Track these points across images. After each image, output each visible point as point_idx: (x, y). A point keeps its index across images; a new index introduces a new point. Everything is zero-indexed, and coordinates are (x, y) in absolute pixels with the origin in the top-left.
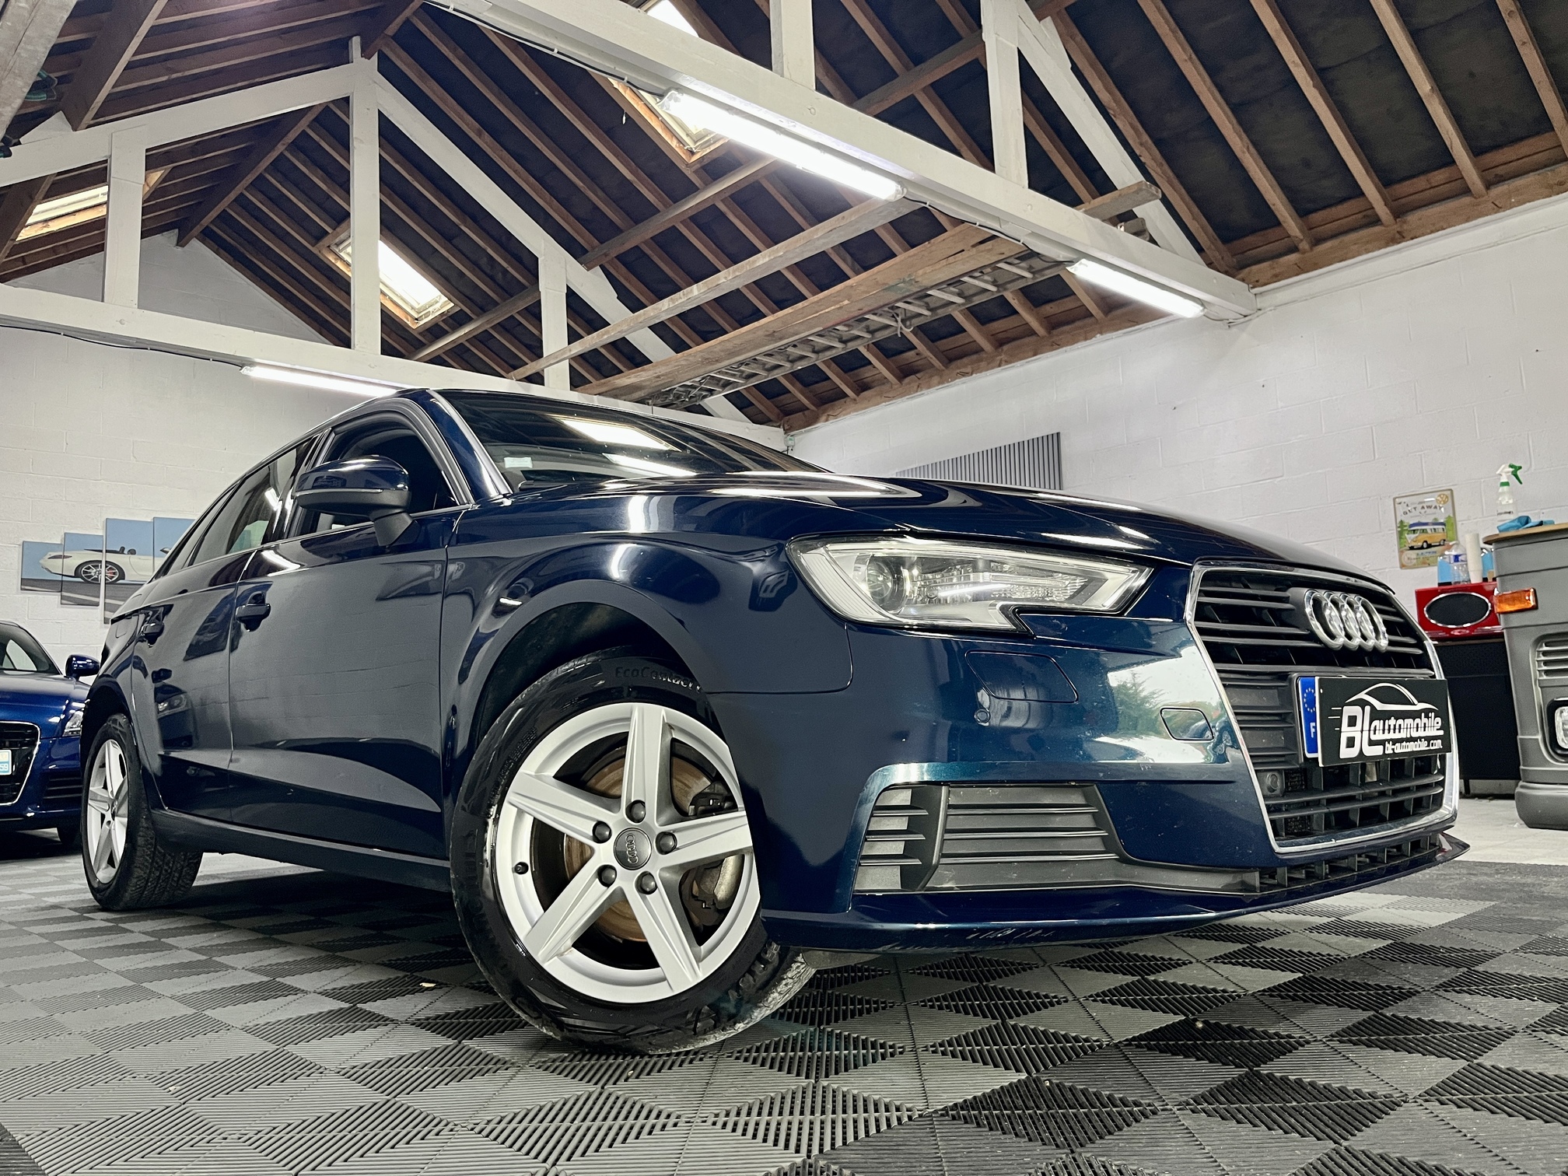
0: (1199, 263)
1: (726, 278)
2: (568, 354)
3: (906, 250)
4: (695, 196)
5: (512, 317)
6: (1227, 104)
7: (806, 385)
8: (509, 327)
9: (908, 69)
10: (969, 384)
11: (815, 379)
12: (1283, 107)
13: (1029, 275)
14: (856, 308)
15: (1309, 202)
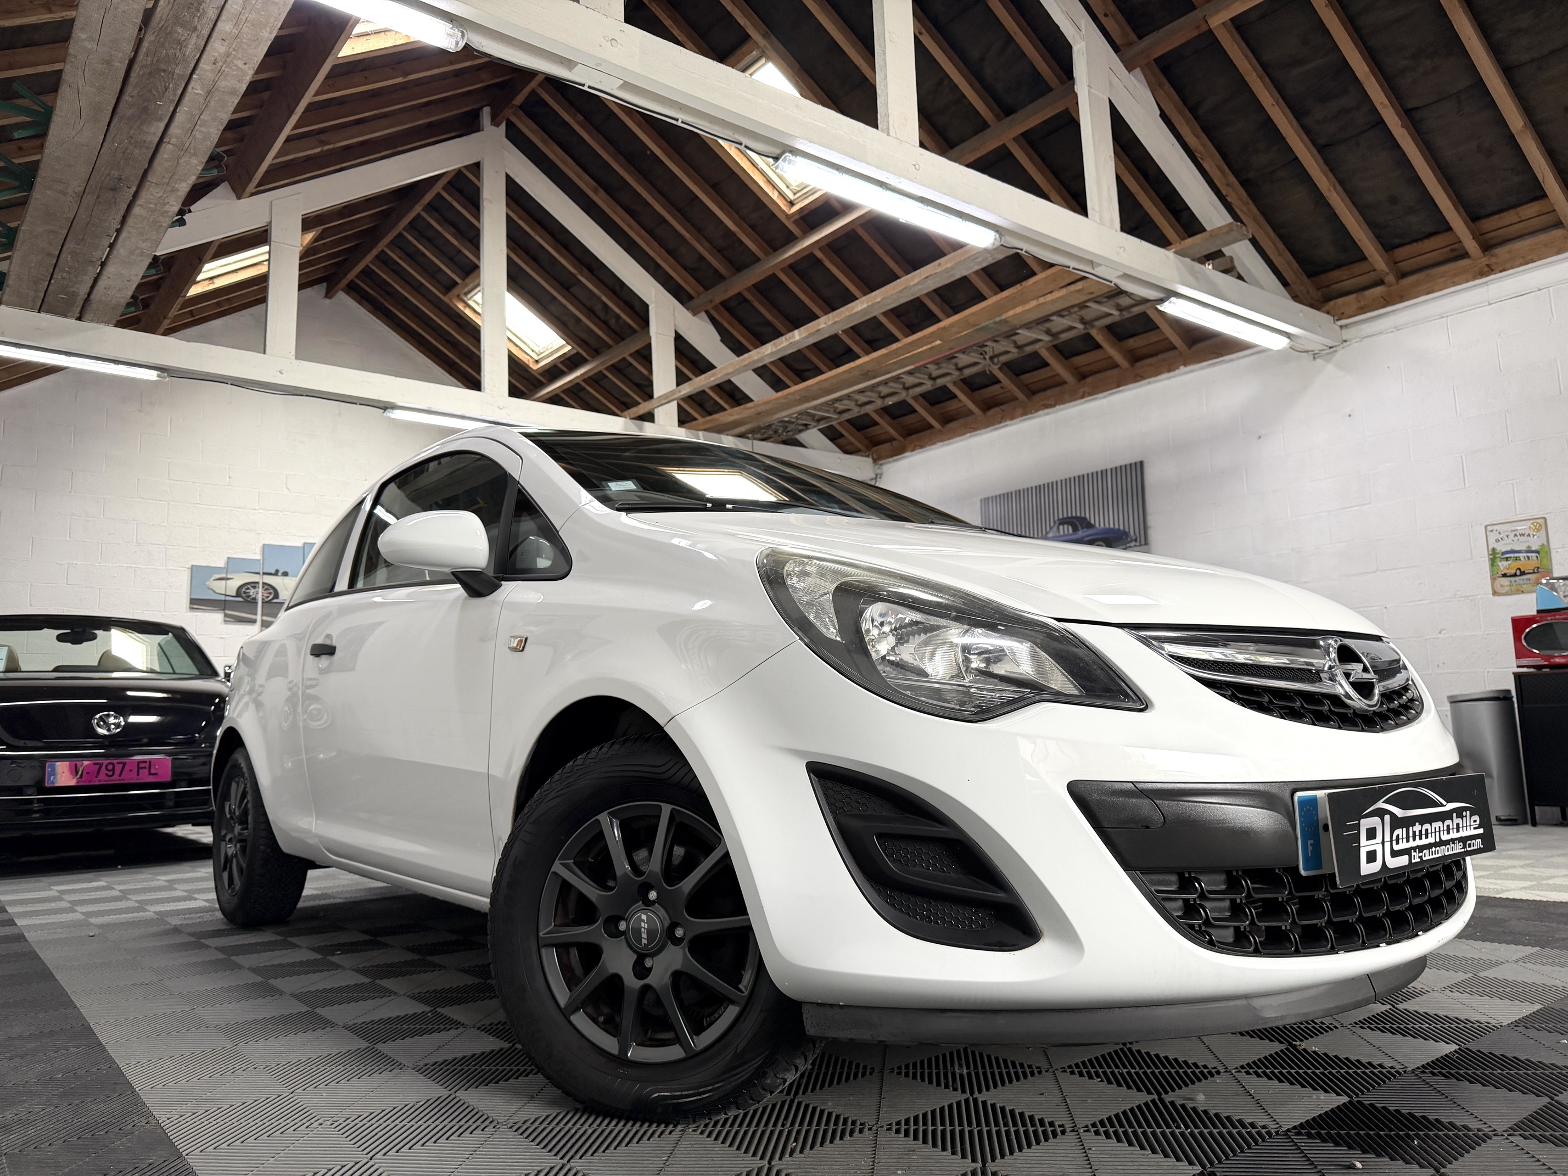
0: (1284, 297)
1: (826, 323)
2: (678, 395)
3: (996, 294)
4: (793, 246)
5: (624, 359)
6: (1314, 144)
7: (894, 417)
8: (619, 369)
9: (999, 119)
10: (1052, 415)
11: (903, 412)
12: (1370, 147)
13: (1117, 313)
14: (947, 347)
15: (1396, 237)
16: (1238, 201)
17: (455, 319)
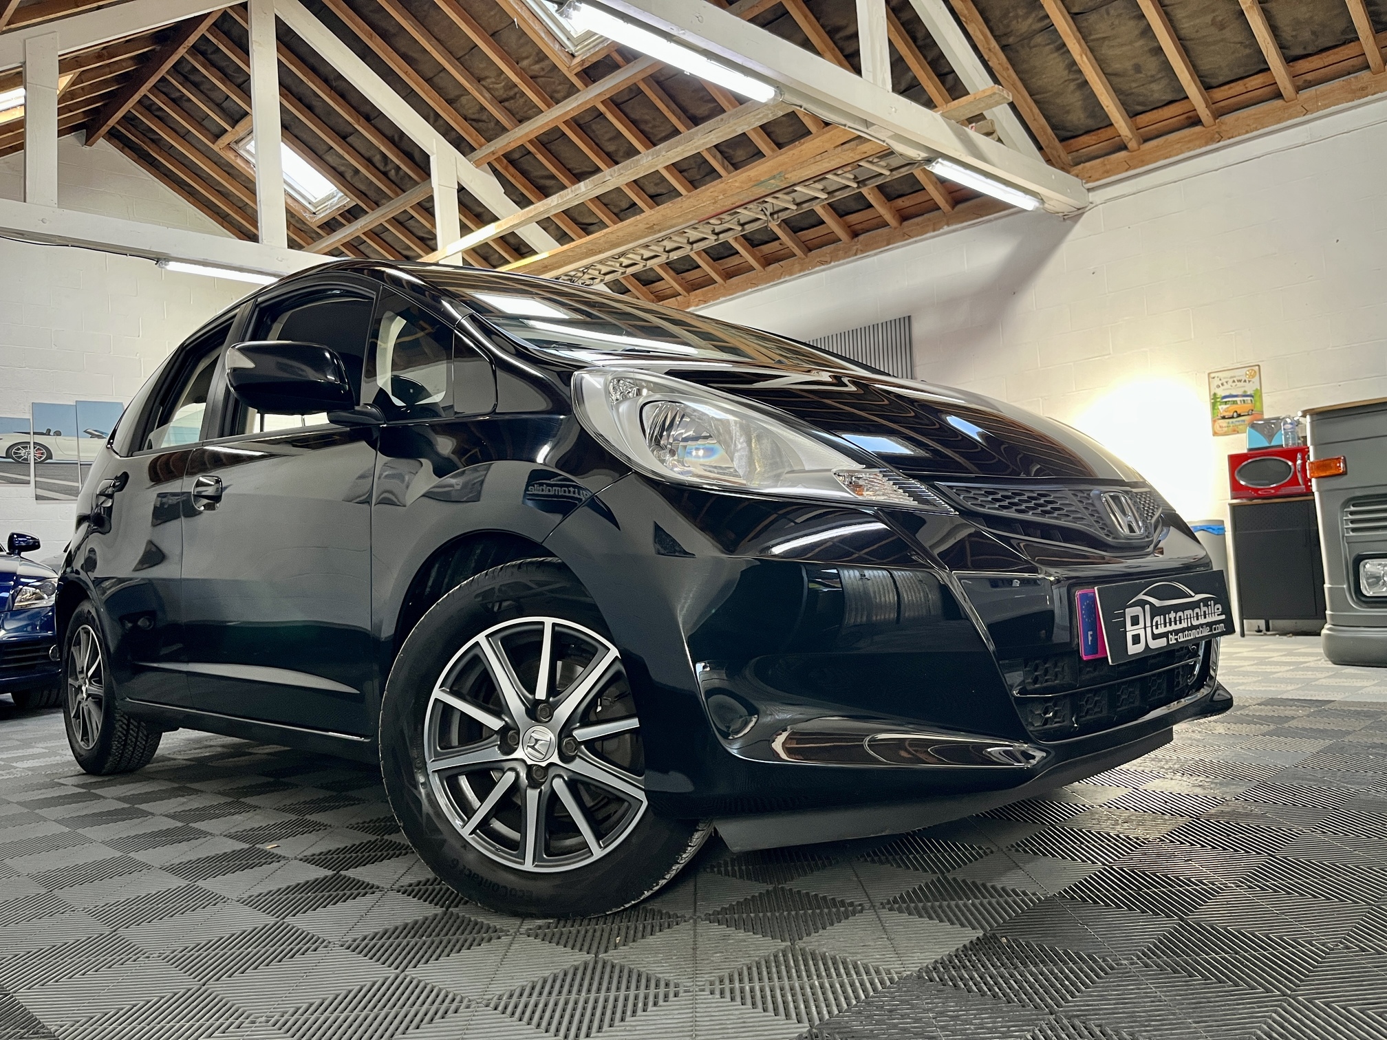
0: (1040, 161)
1: (611, 175)
2: (460, 247)
3: (775, 151)
4: (576, 99)
5: (405, 211)
6: (1069, 13)
7: (678, 272)
8: (401, 221)
10: (828, 272)
11: (687, 267)
12: (1119, 15)
13: (887, 173)
14: (730, 202)
15: (1139, 104)
16: (999, 66)
17: (226, 169)
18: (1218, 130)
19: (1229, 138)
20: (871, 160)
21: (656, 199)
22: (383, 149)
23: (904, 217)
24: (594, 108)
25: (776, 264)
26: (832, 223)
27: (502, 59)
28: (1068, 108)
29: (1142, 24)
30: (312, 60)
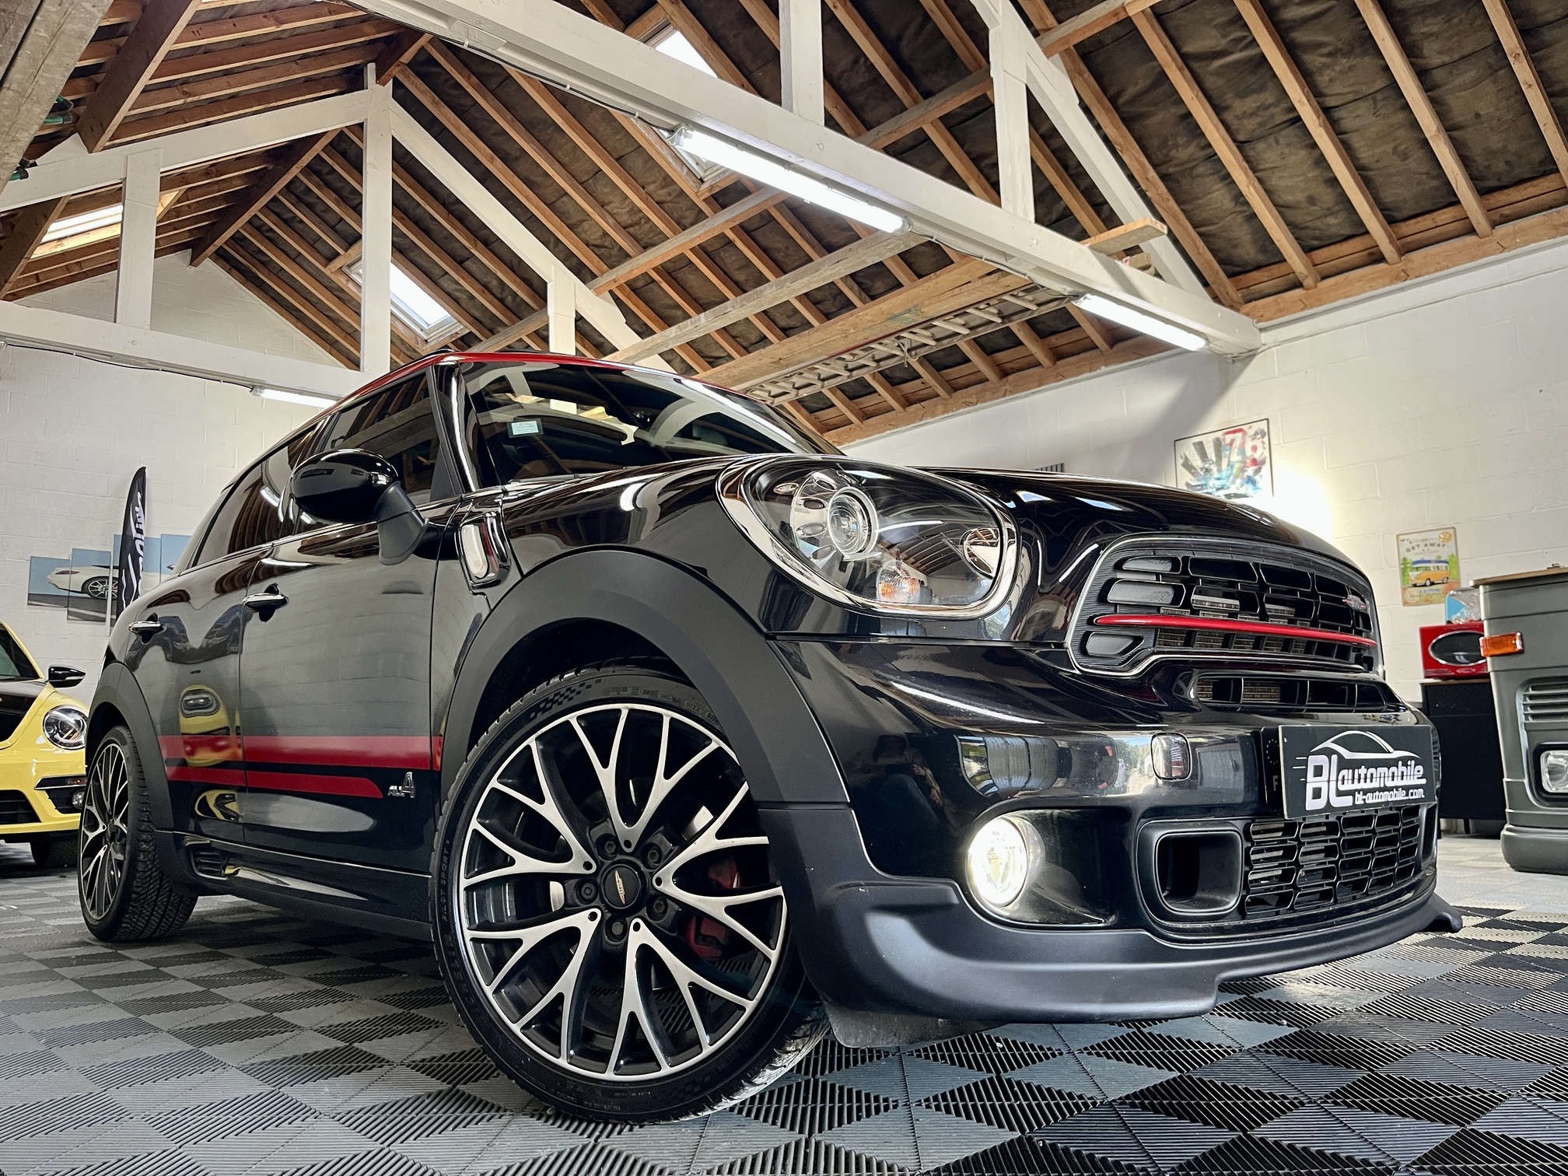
0: (1204, 297)
1: (733, 307)
3: (913, 281)
4: (704, 225)
5: (521, 340)
6: (1234, 140)
7: (812, 411)
9: (917, 101)
10: (973, 414)
11: (820, 406)
12: (1289, 145)
13: (1034, 308)
14: (862, 337)
15: (1315, 238)
16: (1158, 197)
17: (336, 293)
18: (1403, 268)
19: (1417, 277)
20: (1015, 293)
21: (786, 332)
22: (499, 274)
23: (1058, 355)
24: (723, 236)
25: (918, 405)
26: (978, 361)
27: (627, 184)
28: (1235, 242)
29: (1316, 154)
30: (430, 183)
